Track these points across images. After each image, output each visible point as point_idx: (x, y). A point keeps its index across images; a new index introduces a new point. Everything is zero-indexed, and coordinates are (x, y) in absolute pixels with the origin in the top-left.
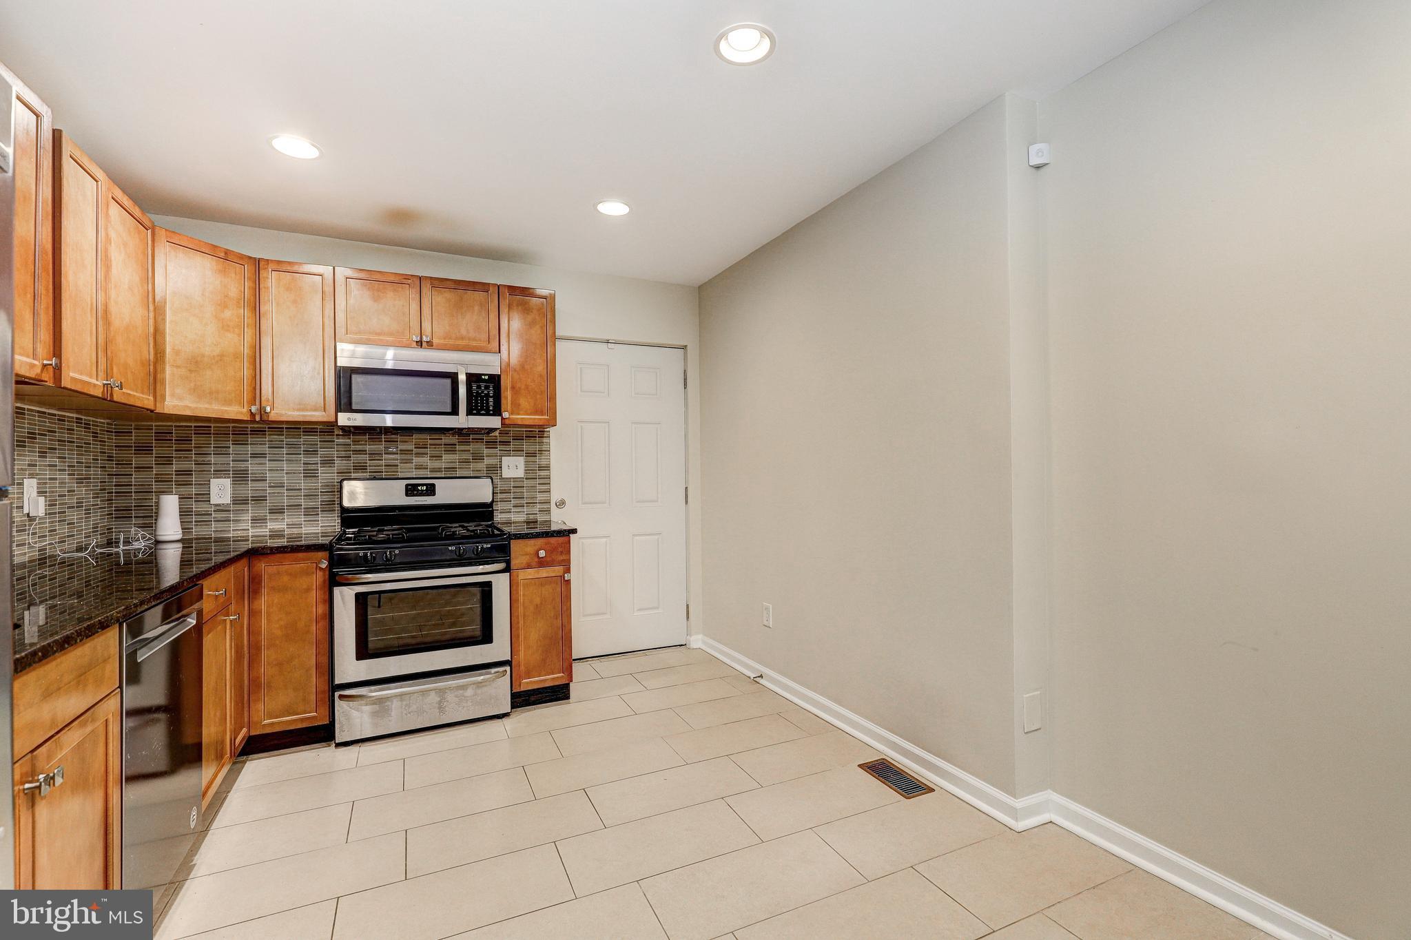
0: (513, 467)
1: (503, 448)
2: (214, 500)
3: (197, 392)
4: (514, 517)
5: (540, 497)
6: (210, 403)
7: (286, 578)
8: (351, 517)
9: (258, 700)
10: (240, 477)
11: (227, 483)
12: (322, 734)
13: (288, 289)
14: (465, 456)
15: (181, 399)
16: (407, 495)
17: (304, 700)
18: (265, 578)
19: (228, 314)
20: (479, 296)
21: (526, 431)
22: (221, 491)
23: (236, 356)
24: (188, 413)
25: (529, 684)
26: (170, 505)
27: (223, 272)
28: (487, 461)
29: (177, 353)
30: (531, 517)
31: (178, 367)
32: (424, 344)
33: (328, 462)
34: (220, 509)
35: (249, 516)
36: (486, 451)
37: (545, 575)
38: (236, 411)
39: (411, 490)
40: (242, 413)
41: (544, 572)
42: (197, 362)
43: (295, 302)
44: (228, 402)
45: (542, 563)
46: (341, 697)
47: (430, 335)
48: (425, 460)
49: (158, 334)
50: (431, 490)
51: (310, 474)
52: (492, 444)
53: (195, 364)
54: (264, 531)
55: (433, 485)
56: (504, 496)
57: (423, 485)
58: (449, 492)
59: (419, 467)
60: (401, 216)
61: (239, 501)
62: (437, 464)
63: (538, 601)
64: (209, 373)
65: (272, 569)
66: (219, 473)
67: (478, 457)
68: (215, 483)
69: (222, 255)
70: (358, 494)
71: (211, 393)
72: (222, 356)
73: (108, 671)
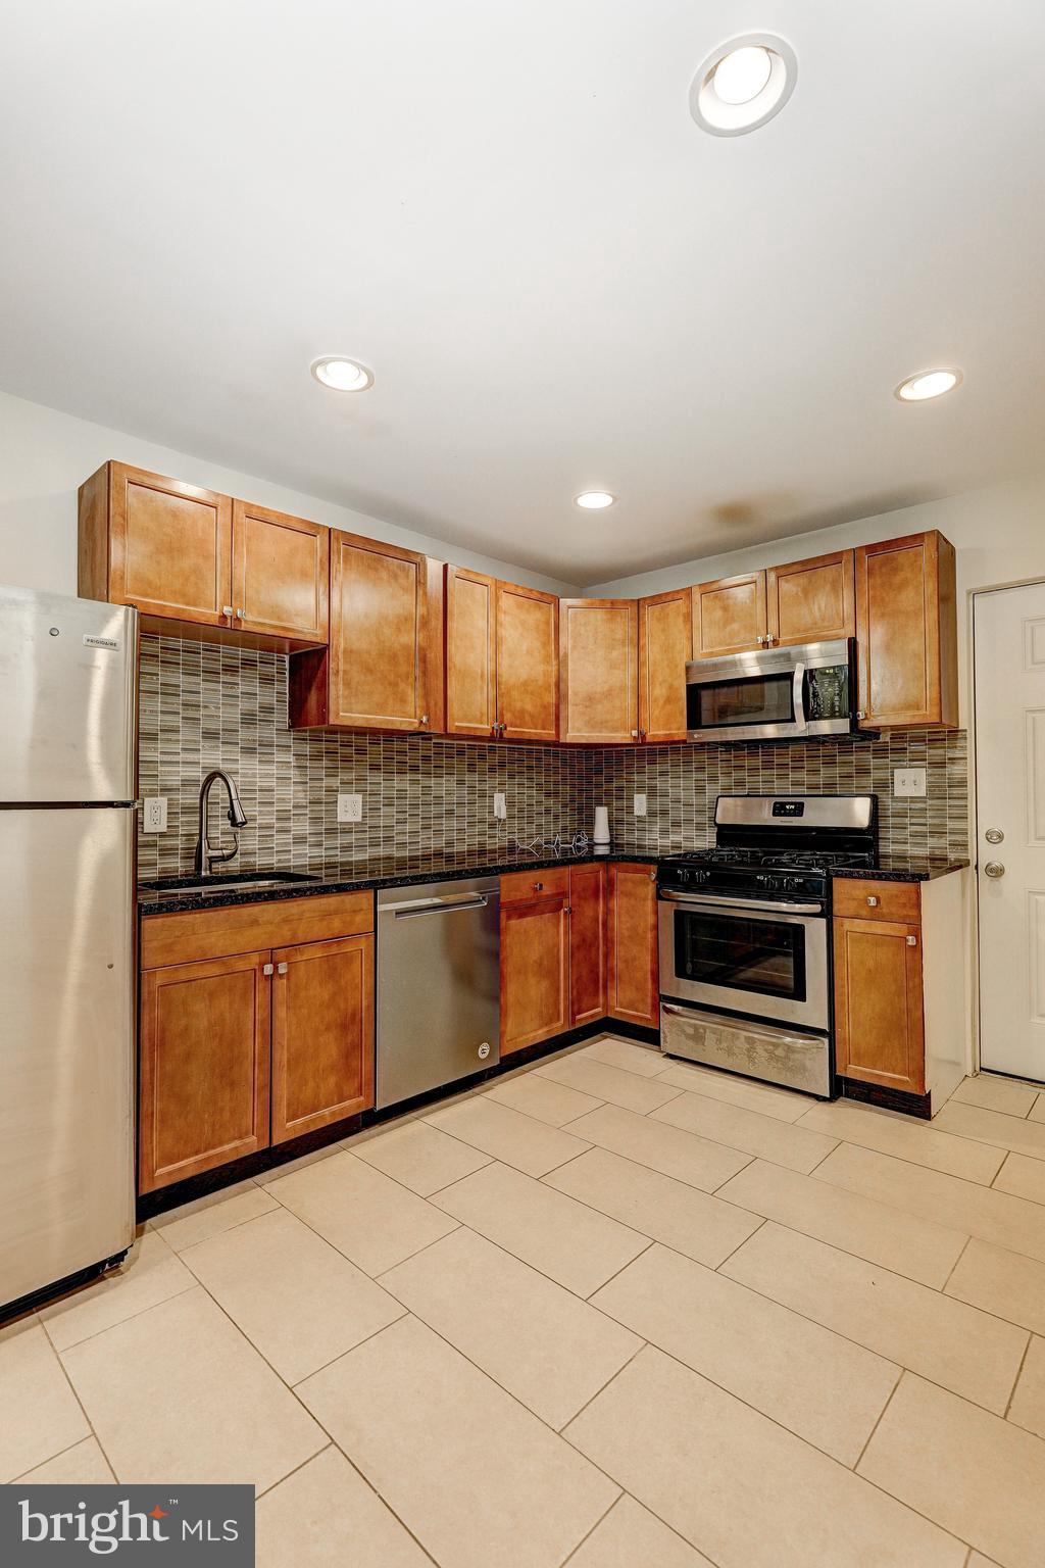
0: (910, 782)
1: (896, 757)
2: (636, 813)
3: (592, 724)
4: (911, 850)
5: (951, 824)
6: (601, 732)
7: (630, 885)
8: (728, 834)
9: (612, 988)
10: (652, 793)
11: (643, 797)
12: (649, 1036)
13: (659, 620)
14: (846, 770)
15: (579, 731)
16: (774, 814)
17: (643, 1000)
18: (618, 886)
19: (615, 654)
20: (830, 572)
21: (929, 733)
22: (640, 804)
23: (622, 689)
24: (584, 741)
25: (854, 1071)
26: (602, 814)
27: (612, 620)
28: (876, 775)
29: (576, 694)
30: (937, 852)
31: (576, 705)
32: (771, 644)
33: (713, 779)
34: (641, 820)
35: (657, 828)
36: (873, 762)
37: (880, 932)
38: (623, 737)
39: (779, 810)
40: (625, 738)
41: (879, 928)
42: (590, 699)
43: (663, 630)
44: (615, 729)
45: (875, 915)
46: (669, 1011)
47: (775, 631)
48: (804, 776)
49: (559, 685)
50: (799, 810)
51: (700, 790)
52: (881, 752)
53: (590, 700)
55: (802, 804)
56: (898, 820)
57: (792, 804)
58: (821, 814)
59: (795, 784)
60: (733, 514)
61: (651, 813)
62: (814, 779)
63: (871, 963)
64: (599, 706)
65: (621, 876)
66: (640, 790)
67: (863, 771)
68: (637, 797)
69: (609, 605)
70: (731, 811)
71: (602, 723)
72: (610, 690)
73: (359, 918)
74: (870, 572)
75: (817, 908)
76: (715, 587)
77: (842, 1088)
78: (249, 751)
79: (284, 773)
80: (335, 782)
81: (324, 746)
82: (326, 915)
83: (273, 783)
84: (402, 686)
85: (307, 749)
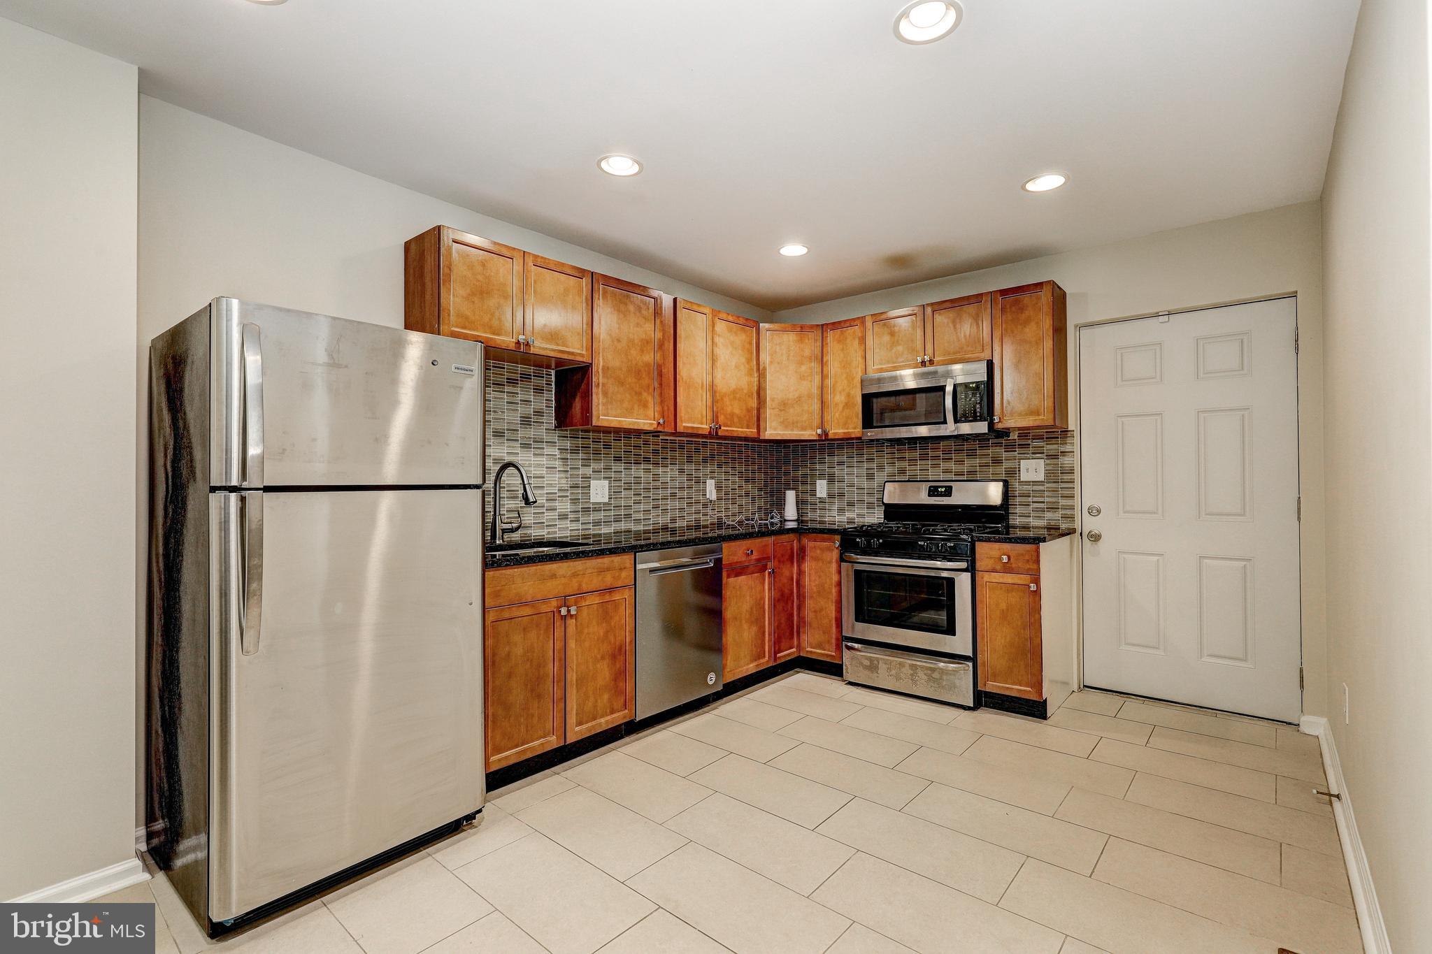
0: (1032, 470)
1: (1022, 451)
2: (819, 495)
3: (785, 424)
4: (1033, 522)
5: (1063, 502)
6: (792, 430)
7: (818, 551)
8: (893, 511)
9: (804, 633)
10: (831, 479)
11: (825, 482)
12: (833, 669)
13: (839, 342)
14: (984, 461)
15: (775, 429)
16: (929, 495)
17: (829, 641)
18: (808, 552)
19: (804, 368)
20: (971, 309)
21: (1047, 432)
22: (822, 488)
23: (810, 396)
24: (779, 438)
25: (992, 686)
26: (791, 496)
27: (801, 340)
28: (1005, 465)
29: (773, 400)
30: (1053, 523)
31: (773, 409)
32: (927, 363)
33: (881, 468)
34: (822, 501)
35: (836, 507)
36: (1004, 455)
37: (1010, 581)
38: (810, 434)
39: (933, 492)
40: (812, 435)
41: (1009, 578)
42: (784, 404)
43: (843, 350)
44: (804, 429)
45: (1007, 569)
46: (849, 648)
47: (931, 355)
48: (952, 465)
49: (760, 393)
50: (948, 492)
51: (870, 477)
52: (1010, 447)
53: (784, 405)
54: (844, 518)
55: (951, 488)
56: (1023, 499)
57: (942, 487)
58: (964, 495)
59: (946, 471)
60: (899, 261)
61: (831, 496)
62: (959, 468)
63: (1003, 606)
64: (791, 410)
65: (811, 544)
66: (822, 476)
67: (997, 461)
68: (818, 482)
69: (799, 329)
70: (893, 494)
71: (793, 423)
72: (800, 397)
73: (624, 574)
74: (1003, 310)
75: (963, 565)
76: (883, 317)
77: (983, 700)
78: (525, 446)
79: (552, 464)
80: (589, 471)
81: (580, 441)
82: (602, 571)
83: (544, 471)
84: (645, 395)
85: (568, 444)
